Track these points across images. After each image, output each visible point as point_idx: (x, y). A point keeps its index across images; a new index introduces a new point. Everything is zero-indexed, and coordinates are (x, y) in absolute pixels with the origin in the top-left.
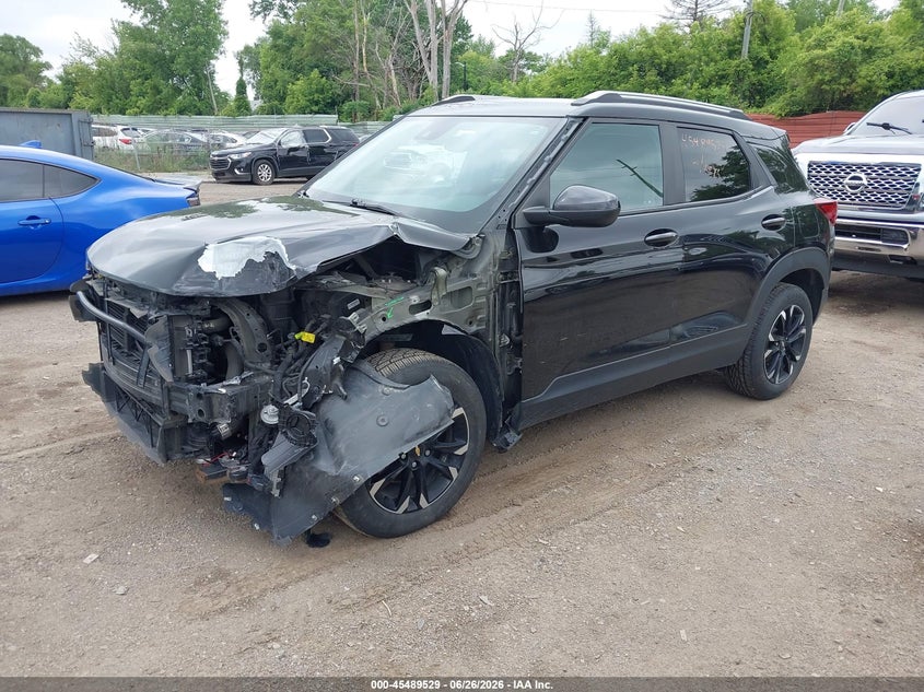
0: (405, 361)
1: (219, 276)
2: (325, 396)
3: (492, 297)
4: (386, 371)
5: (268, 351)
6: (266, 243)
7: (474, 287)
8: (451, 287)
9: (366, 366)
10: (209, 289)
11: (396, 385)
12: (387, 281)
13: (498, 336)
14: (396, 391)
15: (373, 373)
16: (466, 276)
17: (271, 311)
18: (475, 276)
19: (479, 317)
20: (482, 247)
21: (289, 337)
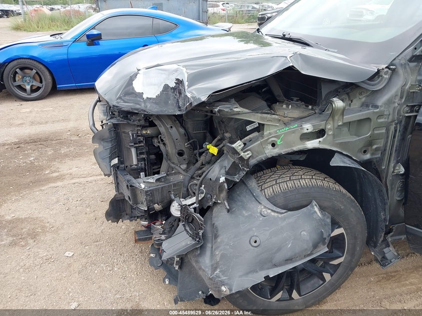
0: (290, 184)
1: (145, 96)
2: (215, 204)
3: (392, 128)
4: (269, 192)
5: (185, 156)
6: (176, 71)
7: (374, 118)
8: (348, 118)
9: (253, 183)
10: (138, 106)
11: (275, 208)
12: (288, 106)
13: (392, 165)
14: (273, 214)
15: (257, 191)
16: (367, 106)
17: (190, 125)
18: (377, 107)
19: (375, 147)
20: (390, 79)
21: (204, 146)
